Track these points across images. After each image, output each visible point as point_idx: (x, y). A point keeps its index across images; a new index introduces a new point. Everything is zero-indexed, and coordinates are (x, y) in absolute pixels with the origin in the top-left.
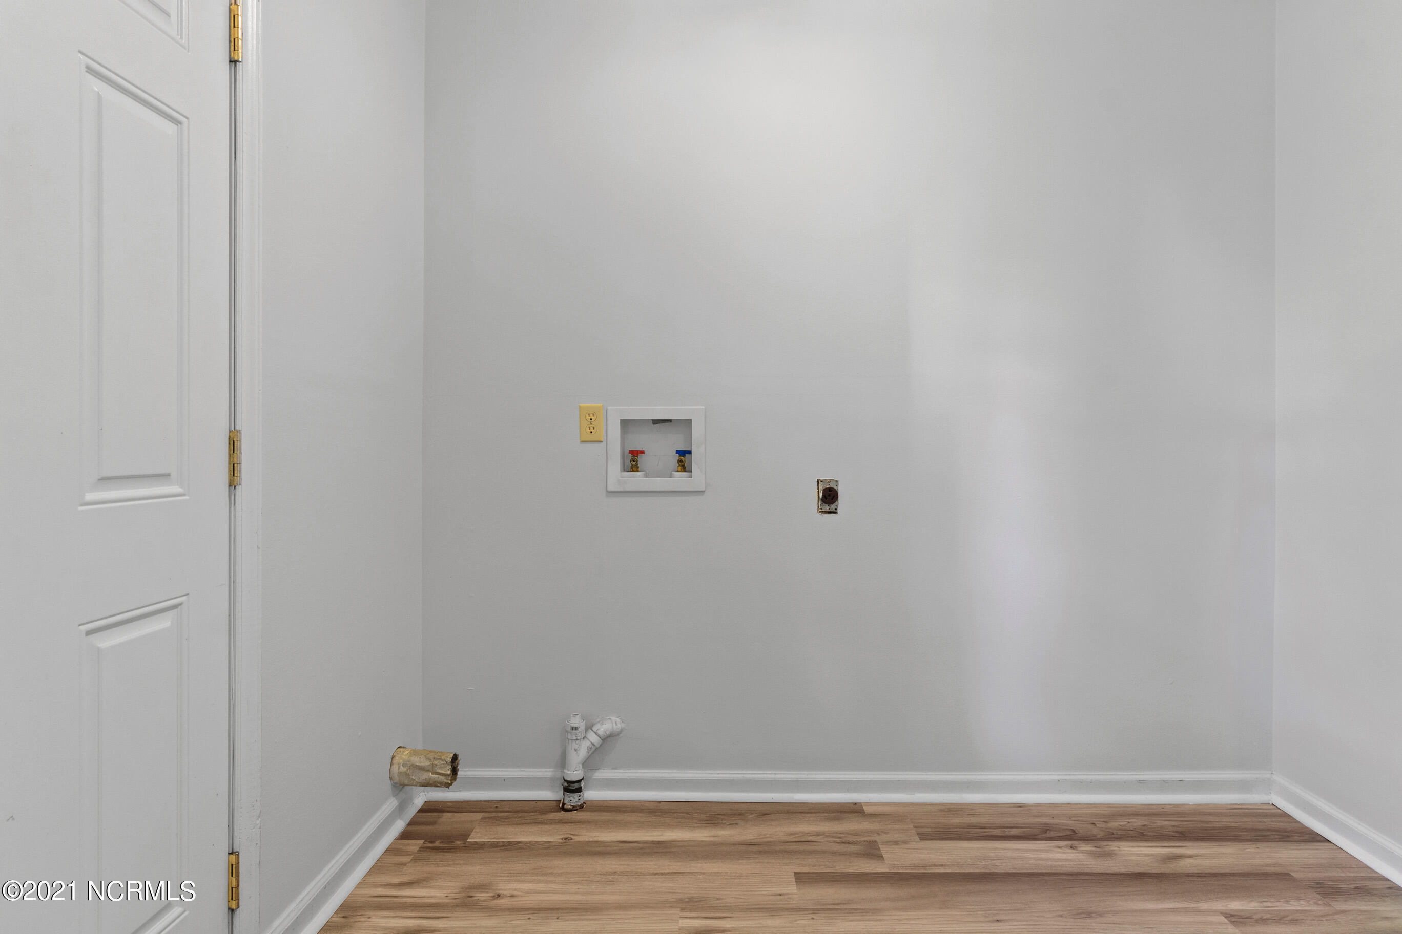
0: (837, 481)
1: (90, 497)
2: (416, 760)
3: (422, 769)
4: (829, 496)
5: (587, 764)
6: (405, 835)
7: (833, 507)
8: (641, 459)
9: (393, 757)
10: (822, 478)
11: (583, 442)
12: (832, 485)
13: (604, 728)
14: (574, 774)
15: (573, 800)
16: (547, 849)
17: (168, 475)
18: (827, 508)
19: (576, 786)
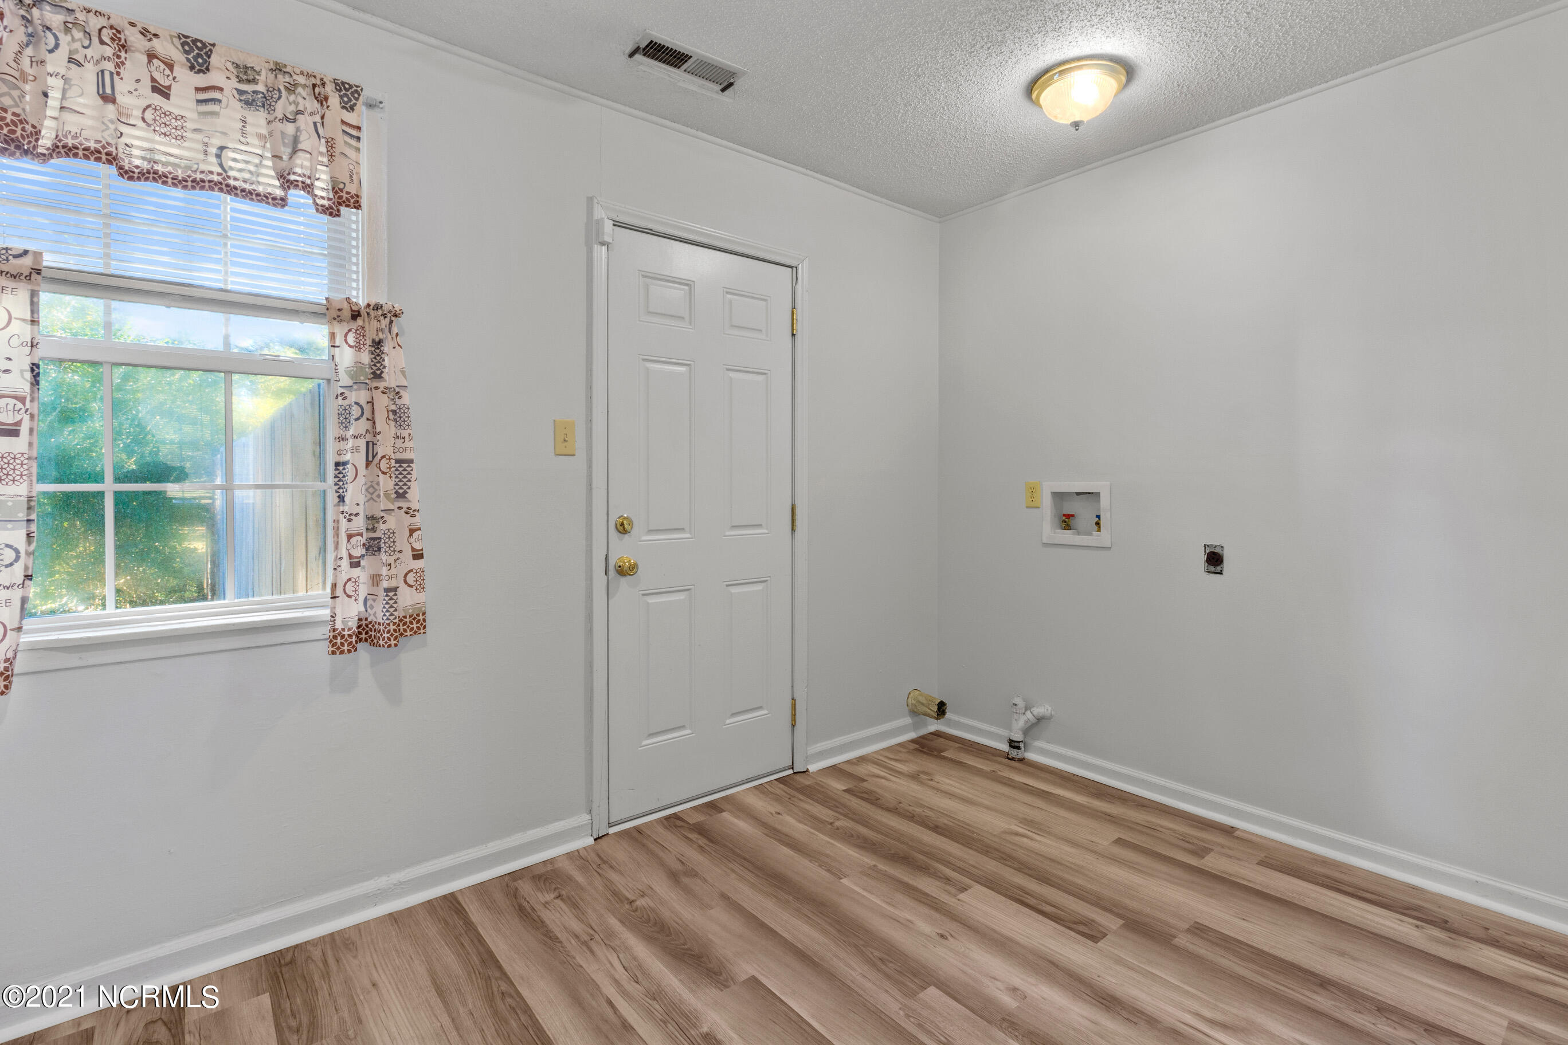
0: (1222, 547)
1: (728, 533)
2: (921, 699)
3: (923, 704)
4: (1214, 560)
5: (1026, 731)
6: (913, 741)
7: (1219, 568)
8: (1072, 522)
9: (910, 694)
10: (1208, 543)
11: (1027, 507)
12: (1217, 550)
13: (1039, 710)
14: (1017, 737)
15: (1014, 753)
16: (979, 772)
17: (761, 525)
18: (1212, 569)
19: (1017, 744)
